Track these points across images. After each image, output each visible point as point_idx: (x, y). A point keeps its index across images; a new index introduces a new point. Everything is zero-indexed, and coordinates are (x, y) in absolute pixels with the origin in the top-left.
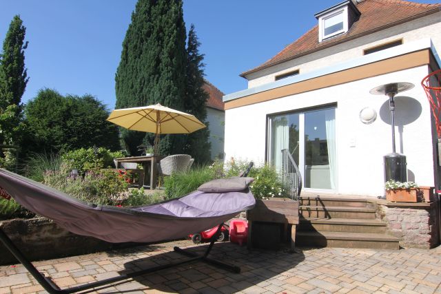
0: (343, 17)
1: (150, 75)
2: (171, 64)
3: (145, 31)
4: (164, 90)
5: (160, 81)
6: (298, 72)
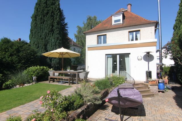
2: (58, 28)
4: (56, 39)
5: (54, 35)
6: (106, 35)
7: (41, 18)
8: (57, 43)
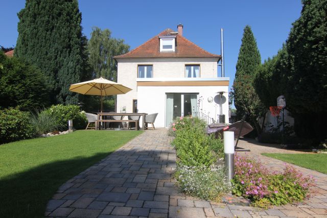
0: (172, 42)
1: (63, 48)
3: (56, 11)
6: (152, 65)
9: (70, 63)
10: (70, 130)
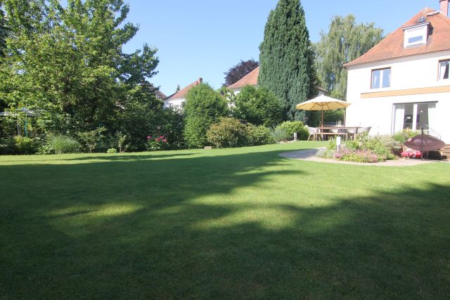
0: (423, 32)
1: (293, 70)
2: (305, 63)
3: (286, 38)
4: (302, 80)
5: (299, 75)
6: (389, 68)
7: (281, 49)
8: (304, 88)
9: (298, 82)
10: (295, 140)
